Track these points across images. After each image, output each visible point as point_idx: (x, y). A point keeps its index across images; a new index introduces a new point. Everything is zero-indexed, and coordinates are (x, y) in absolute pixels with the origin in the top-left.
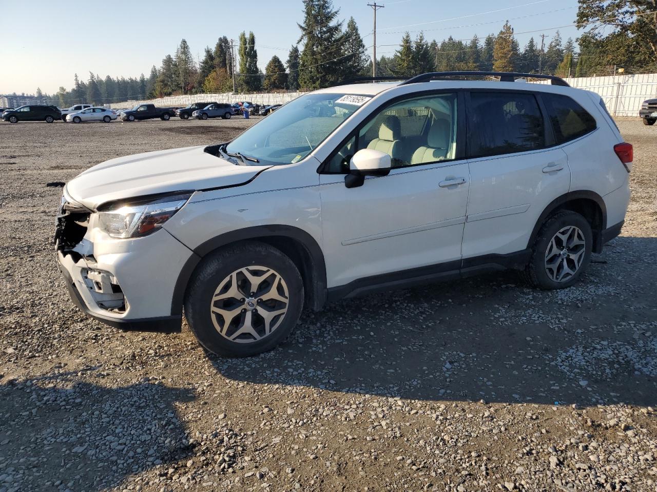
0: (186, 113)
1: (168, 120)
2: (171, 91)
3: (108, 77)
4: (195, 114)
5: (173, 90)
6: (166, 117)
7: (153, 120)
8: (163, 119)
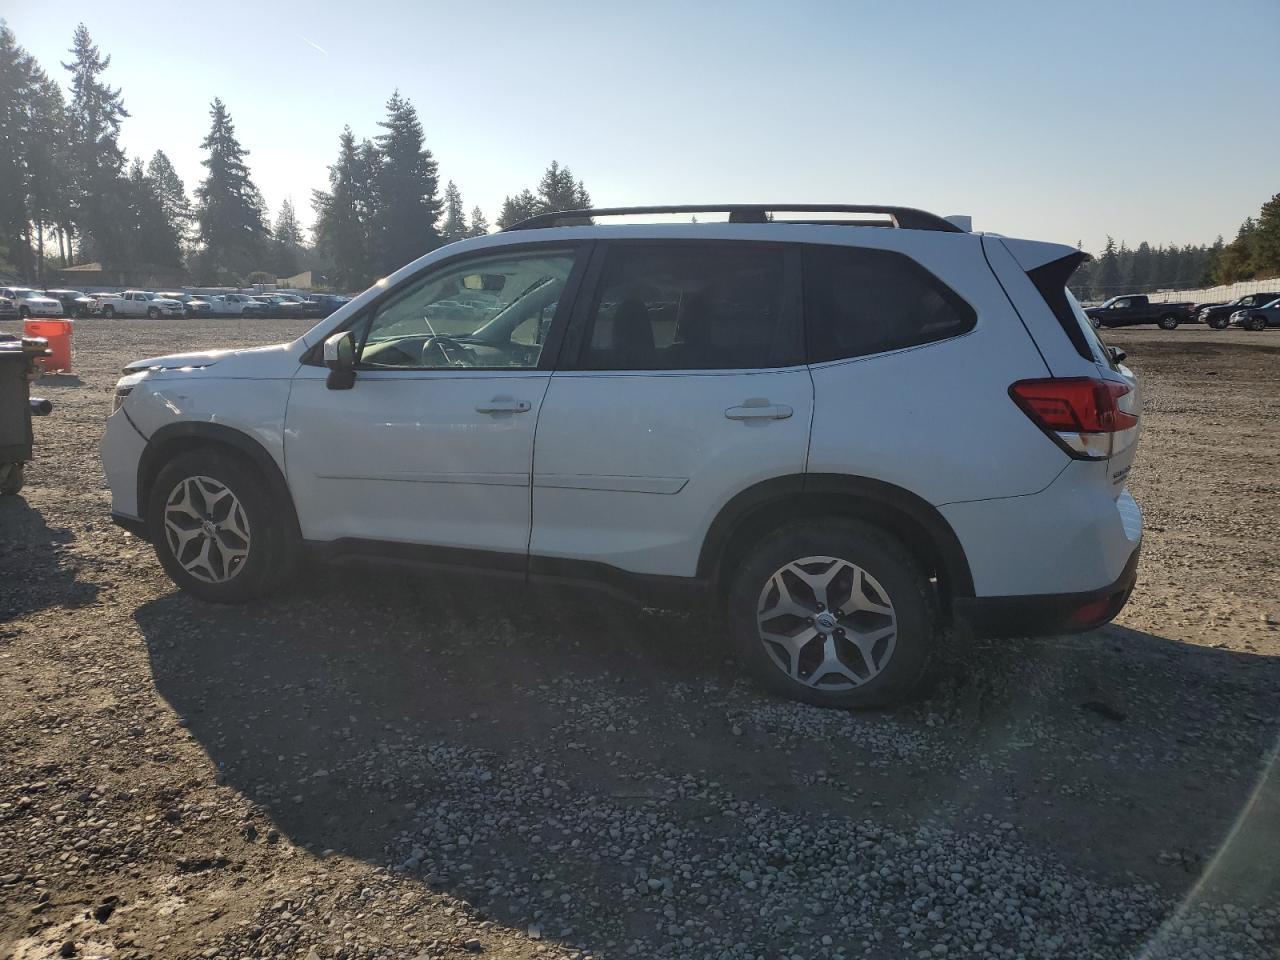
0: (1219, 315)
1: (1173, 328)
2: (1253, 270)
3: (1144, 245)
4: (1236, 317)
5: (1260, 268)
6: (1170, 322)
7: (1138, 327)
8: (1163, 327)
